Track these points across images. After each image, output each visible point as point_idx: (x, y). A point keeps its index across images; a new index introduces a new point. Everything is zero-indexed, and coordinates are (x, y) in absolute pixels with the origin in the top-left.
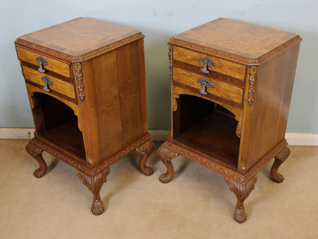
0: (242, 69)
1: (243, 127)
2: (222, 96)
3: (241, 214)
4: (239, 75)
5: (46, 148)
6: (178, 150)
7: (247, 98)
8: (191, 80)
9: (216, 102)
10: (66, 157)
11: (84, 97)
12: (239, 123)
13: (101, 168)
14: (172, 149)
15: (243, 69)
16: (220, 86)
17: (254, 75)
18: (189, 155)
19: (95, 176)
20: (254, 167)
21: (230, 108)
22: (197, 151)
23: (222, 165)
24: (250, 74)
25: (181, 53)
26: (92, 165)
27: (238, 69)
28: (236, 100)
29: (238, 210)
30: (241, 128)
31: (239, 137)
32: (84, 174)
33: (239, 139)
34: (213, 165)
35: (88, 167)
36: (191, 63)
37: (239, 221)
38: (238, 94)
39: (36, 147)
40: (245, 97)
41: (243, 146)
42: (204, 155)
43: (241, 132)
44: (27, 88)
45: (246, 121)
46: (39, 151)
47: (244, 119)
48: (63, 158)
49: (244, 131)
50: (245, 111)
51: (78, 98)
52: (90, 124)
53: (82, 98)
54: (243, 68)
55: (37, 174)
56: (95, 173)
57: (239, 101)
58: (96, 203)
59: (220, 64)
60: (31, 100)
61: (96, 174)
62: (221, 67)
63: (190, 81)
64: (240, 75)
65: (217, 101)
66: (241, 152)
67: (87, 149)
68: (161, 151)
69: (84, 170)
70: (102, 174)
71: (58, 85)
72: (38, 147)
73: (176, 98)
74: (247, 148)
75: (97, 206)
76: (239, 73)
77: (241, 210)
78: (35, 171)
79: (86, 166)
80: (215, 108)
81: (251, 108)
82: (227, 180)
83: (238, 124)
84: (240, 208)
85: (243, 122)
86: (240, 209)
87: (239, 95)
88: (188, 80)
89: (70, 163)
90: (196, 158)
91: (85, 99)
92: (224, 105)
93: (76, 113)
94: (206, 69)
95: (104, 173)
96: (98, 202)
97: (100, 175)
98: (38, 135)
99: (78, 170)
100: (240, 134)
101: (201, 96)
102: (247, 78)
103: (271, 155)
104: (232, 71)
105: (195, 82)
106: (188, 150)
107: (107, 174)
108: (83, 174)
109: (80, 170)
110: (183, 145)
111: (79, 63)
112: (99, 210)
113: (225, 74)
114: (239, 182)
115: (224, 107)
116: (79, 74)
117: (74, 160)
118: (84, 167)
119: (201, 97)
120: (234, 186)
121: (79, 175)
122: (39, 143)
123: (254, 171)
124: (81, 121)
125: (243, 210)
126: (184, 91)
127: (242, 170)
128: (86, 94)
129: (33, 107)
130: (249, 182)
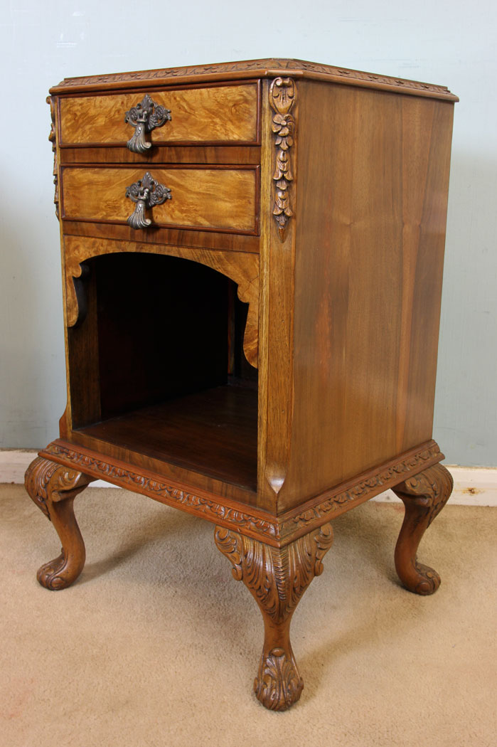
0: (246, 101)
1: (265, 319)
2: (196, 222)
3: (279, 674)
4: (239, 128)
6: (84, 460)
7: (269, 205)
8: (109, 198)
9: (179, 252)
12: (251, 309)
14: (68, 461)
15: (250, 98)
16: (189, 187)
17: (284, 113)
18: (114, 471)
20: (321, 498)
21: (220, 260)
22: (136, 455)
23: (210, 489)
24: (274, 111)
25: (78, 114)
27: (234, 105)
28: (234, 224)
29: (268, 660)
30: (257, 328)
31: (254, 365)
33: (255, 372)
34: (181, 493)
36: (106, 138)
37: (272, 699)
38: (242, 196)
40: (262, 200)
41: (271, 400)
42: (158, 463)
43: (258, 342)
45: (271, 296)
47: (266, 289)
49: (269, 339)
50: (266, 257)
54: (249, 93)
57: (244, 223)
59: (184, 109)
62: (187, 119)
63: (106, 202)
64: (243, 123)
65: (182, 250)
66: (265, 422)
68: (37, 473)
73: (74, 278)
74: (285, 408)
76: (239, 119)
77: (281, 660)
80: (231, 375)
81: (288, 245)
82: (223, 540)
83: (249, 315)
84: (276, 651)
85: (262, 302)
86: (276, 656)
87: (245, 198)
88: (100, 199)
90: (134, 479)
92: (203, 256)
94: (141, 138)
100: (257, 353)
101: (137, 248)
102: (265, 126)
103: (383, 474)
104: (217, 120)
105: (121, 198)
106: (114, 457)
110: (99, 443)
113: (200, 139)
114: (260, 542)
115: (202, 262)
119: (138, 251)
120: (246, 556)
123: (320, 510)
125: (286, 660)
126: (94, 243)
127: (270, 494)
130: (299, 541)
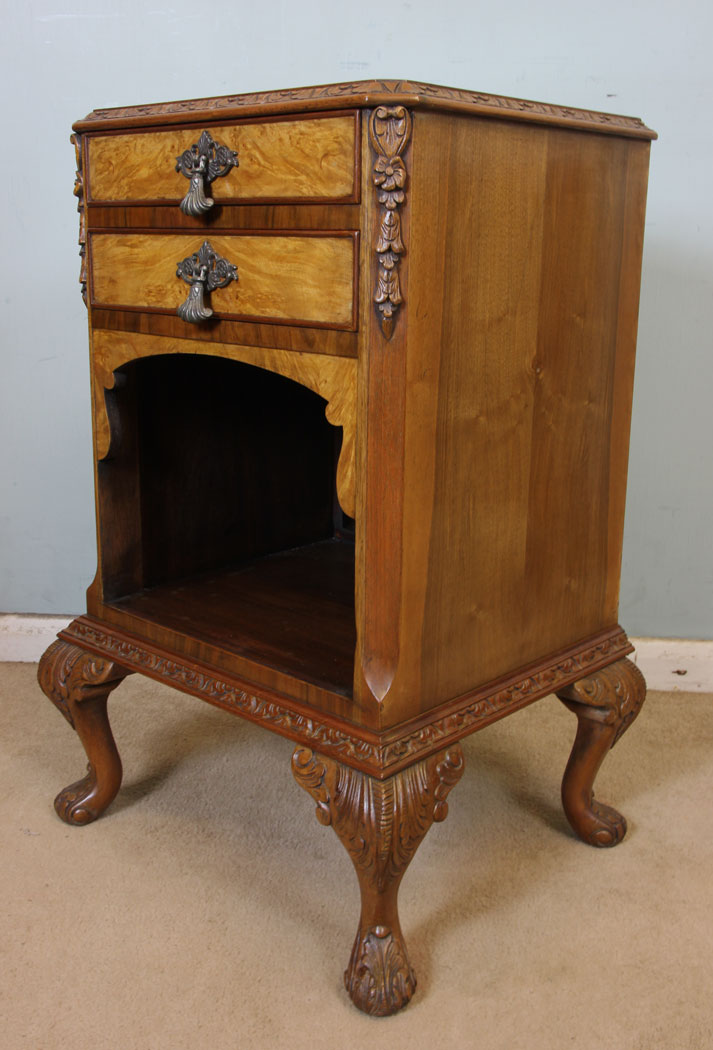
5: (137, 656)
10: (239, 684)
11: (399, 307)
13: (423, 742)
19: (394, 774)
26: (384, 711)
32: (334, 764)
35: (356, 727)
39: (87, 656)
44: (93, 356)
46: (100, 670)
48: (221, 693)
51: (366, 314)
52: (403, 469)
53: (388, 311)
55: (71, 804)
56: (395, 758)
58: (374, 942)
60: (104, 412)
61: (400, 764)
67: (366, 622)
69: (334, 740)
70: (431, 771)
71: (259, 272)
72: (96, 653)
75: (378, 958)
78: (64, 791)
79: (344, 723)
89: (259, 715)
91: (400, 325)
93: (339, 408)
95: (438, 769)
96: (384, 937)
97: (420, 771)
98: (106, 600)
99: (300, 748)
107: (452, 774)
108: (328, 765)
109: (312, 745)
111: (400, 108)
112: (391, 984)
116: (390, 171)
117: (277, 695)
118: (336, 729)
121: (304, 771)
122: (107, 635)
124: (358, 453)
128: (410, 297)
129: (105, 449)
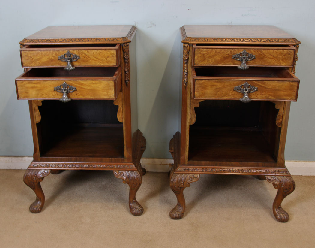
0: (289, 54)
2: (268, 98)
12: (280, 111)
23: (258, 166)
27: (284, 55)
28: (287, 98)
30: (282, 116)
33: (280, 129)
36: (221, 63)
43: (282, 120)
54: (291, 52)
57: (292, 98)
59: (261, 55)
62: (262, 59)
71: (84, 89)
76: (285, 60)
85: (285, 108)
93: (117, 101)
100: (281, 123)
104: (276, 59)
129: (39, 121)
